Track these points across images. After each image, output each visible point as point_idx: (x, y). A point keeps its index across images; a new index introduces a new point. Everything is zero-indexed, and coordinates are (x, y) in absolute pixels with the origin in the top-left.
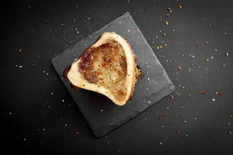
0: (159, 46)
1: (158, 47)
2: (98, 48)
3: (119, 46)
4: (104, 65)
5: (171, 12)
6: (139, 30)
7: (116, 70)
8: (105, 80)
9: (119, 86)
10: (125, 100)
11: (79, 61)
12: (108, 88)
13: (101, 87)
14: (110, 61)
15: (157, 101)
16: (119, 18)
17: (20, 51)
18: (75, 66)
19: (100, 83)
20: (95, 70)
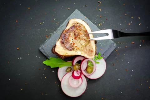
0: (100, 23)
1: (99, 25)
2: (69, 29)
3: (81, 25)
4: (75, 38)
5: (100, 3)
6: (86, 18)
7: (83, 39)
8: (78, 47)
9: (88, 47)
10: (94, 55)
11: (60, 40)
12: (82, 50)
13: (77, 51)
14: (78, 35)
15: (108, 55)
16: (72, 14)
17: (18, 49)
18: (58, 44)
19: (76, 49)
20: (71, 43)
